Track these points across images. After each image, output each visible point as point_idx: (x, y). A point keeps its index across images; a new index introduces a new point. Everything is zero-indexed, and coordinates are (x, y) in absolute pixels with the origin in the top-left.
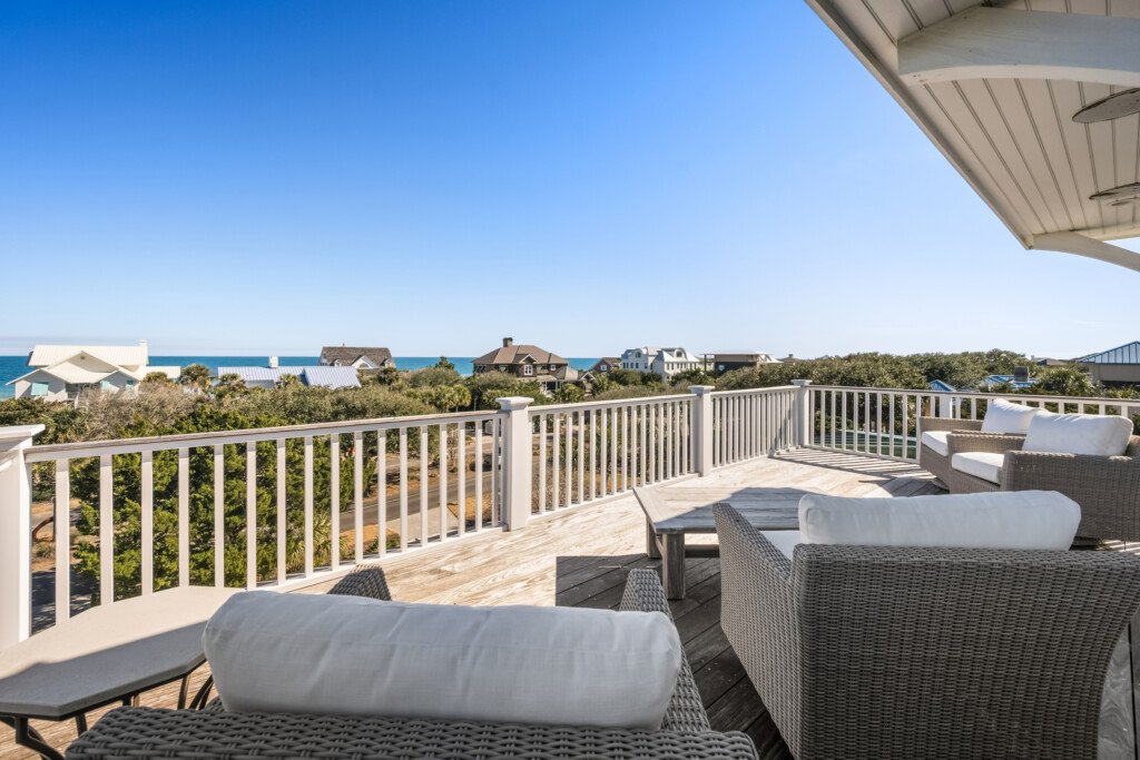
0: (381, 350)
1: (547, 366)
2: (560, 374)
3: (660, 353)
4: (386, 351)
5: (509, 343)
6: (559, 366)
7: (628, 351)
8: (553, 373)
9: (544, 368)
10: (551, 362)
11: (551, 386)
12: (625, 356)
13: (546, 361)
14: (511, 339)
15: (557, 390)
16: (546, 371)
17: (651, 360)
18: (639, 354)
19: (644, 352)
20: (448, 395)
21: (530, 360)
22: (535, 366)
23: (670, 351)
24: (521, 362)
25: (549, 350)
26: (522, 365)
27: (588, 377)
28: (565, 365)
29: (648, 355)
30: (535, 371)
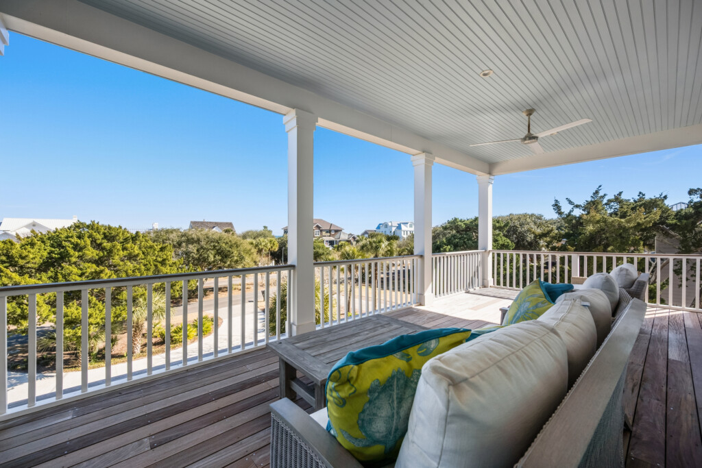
0: (227, 223)
1: (329, 231)
2: (338, 236)
3: (399, 225)
4: (230, 224)
6: (336, 231)
7: (380, 224)
8: (333, 236)
9: (327, 232)
10: (332, 228)
11: (331, 243)
12: (378, 228)
13: (328, 228)
15: (335, 245)
16: (329, 234)
17: (394, 229)
18: (386, 226)
19: (390, 224)
20: (263, 244)
22: (321, 231)
23: (405, 224)
25: (331, 222)
27: (354, 238)
28: (341, 231)
29: (392, 226)
30: (321, 234)
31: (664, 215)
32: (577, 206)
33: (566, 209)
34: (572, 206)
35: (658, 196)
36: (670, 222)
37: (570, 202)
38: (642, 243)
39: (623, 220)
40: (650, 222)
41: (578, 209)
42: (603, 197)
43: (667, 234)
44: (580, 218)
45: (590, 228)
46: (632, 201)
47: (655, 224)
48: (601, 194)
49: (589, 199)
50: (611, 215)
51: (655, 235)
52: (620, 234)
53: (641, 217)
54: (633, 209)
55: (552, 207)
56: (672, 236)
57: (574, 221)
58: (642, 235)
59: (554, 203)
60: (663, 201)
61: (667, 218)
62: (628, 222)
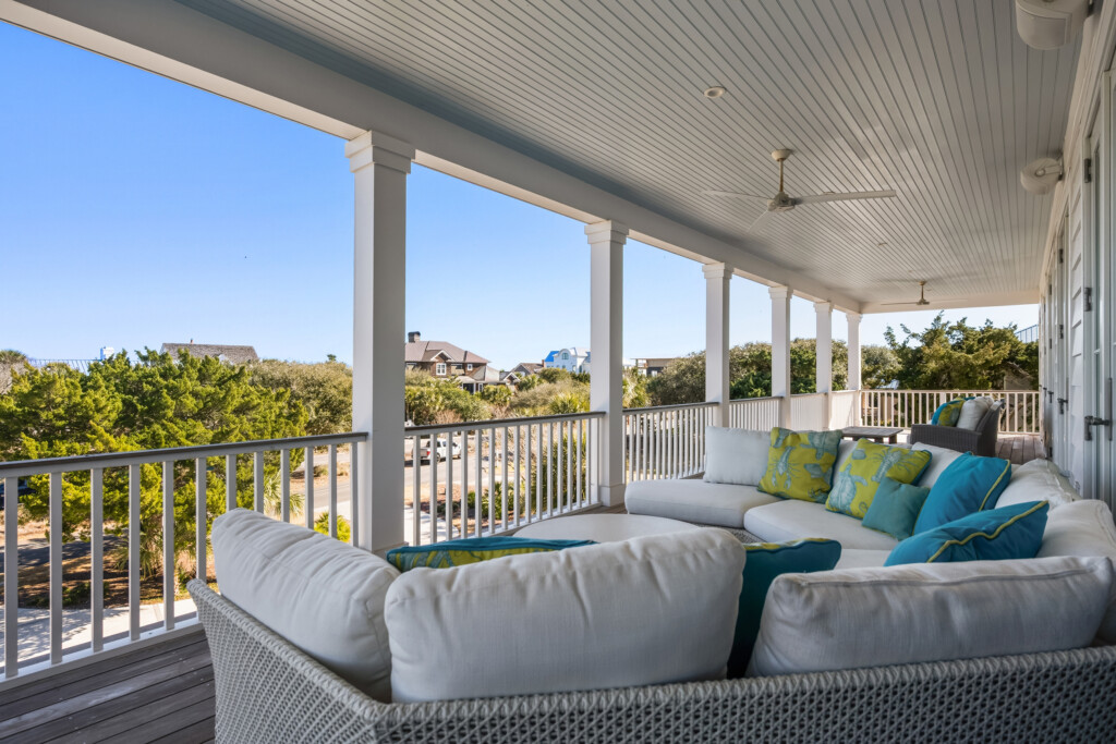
0: (242, 348)
1: (463, 366)
2: (479, 374)
4: (250, 350)
5: (416, 337)
6: (477, 366)
7: (553, 353)
8: (471, 374)
9: (459, 367)
10: (468, 360)
11: (469, 388)
12: (550, 358)
13: (461, 360)
14: (418, 334)
15: (476, 392)
16: (462, 371)
17: (580, 362)
18: (565, 355)
19: (573, 353)
21: (443, 357)
22: (449, 365)
24: (433, 359)
25: (464, 347)
26: (434, 363)
27: (511, 378)
28: (484, 364)
29: (576, 356)
30: (449, 370)
31: (1014, 350)
32: (914, 336)
33: (900, 339)
34: (907, 335)
35: (1007, 326)
36: (1020, 358)
37: (906, 330)
38: (990, 384)
39: (970, 356)
40: (999, 359)
41: (914, 339)
42: (945, 325)
43: (1017, 374)
44: (918, 350)
45: (932, 365)
46: (978, 329)
47: (1005, 361)
48: (943, 321)
49: (930, 327)
50: (953, 347)
51: (1004, 375)
52: (967, 374)
53: (989, 353)
54: (980, 341)
55: (884, 337)
56: (1023, 376)
57: (910, 355)
58: (989, 374)
59: (886, 330)
60: (1012, 331)
61: (1017, 353)
62: (976, 358)
